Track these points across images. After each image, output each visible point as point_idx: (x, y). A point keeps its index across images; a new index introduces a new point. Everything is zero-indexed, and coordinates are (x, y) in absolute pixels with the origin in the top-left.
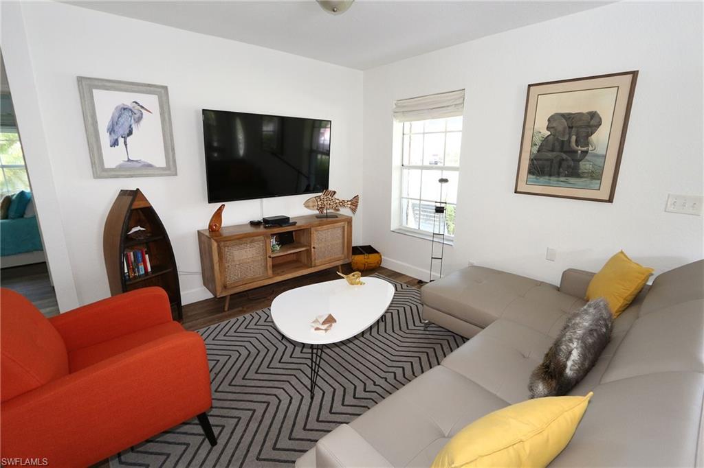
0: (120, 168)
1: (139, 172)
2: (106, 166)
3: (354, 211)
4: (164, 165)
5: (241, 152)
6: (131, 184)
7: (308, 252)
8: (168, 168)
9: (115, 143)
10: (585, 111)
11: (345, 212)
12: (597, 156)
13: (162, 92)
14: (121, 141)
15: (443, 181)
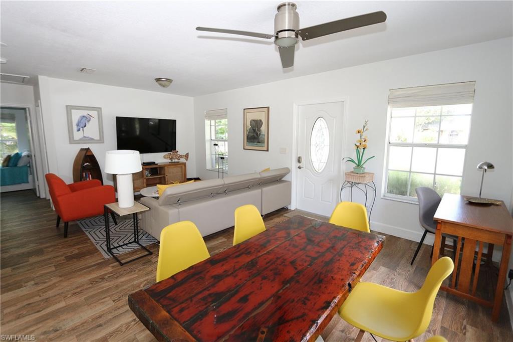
0: (81, 140)
1: (88, 142)
2: (75, 139)
3: (187, 160)
4: (99, 139)
5: (138, 133)
6: (85, 146)
7: (164, 177)
8: (100, 140)
9: (79, 130)
10: (259, 119)
11: (183, 160)
12: (263, 135)
13: (99, 110)
14: (81, 129)
15: (215, 145)
